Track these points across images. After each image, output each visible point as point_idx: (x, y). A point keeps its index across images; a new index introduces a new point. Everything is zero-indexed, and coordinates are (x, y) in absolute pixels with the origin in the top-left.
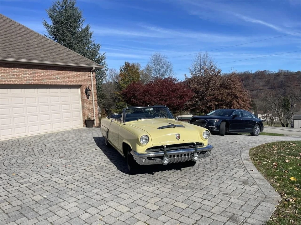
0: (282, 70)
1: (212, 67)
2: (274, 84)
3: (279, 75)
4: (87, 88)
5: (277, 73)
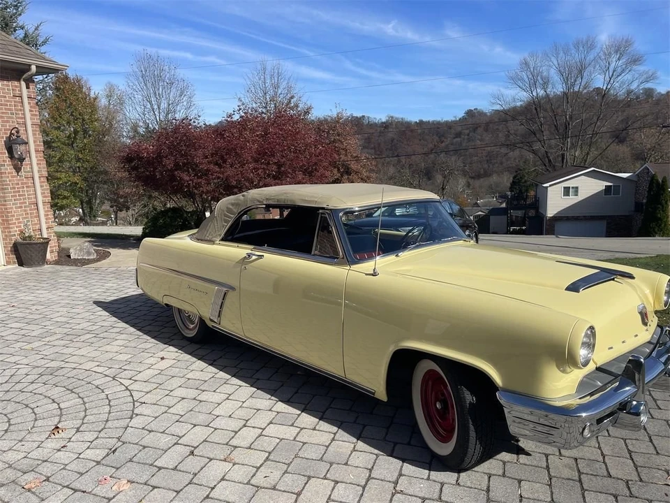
0: (392, 117)
1: (292, 97)
2: (379, 144)
3: (388, 126)
4: (11, 134)
5: (384, 123)
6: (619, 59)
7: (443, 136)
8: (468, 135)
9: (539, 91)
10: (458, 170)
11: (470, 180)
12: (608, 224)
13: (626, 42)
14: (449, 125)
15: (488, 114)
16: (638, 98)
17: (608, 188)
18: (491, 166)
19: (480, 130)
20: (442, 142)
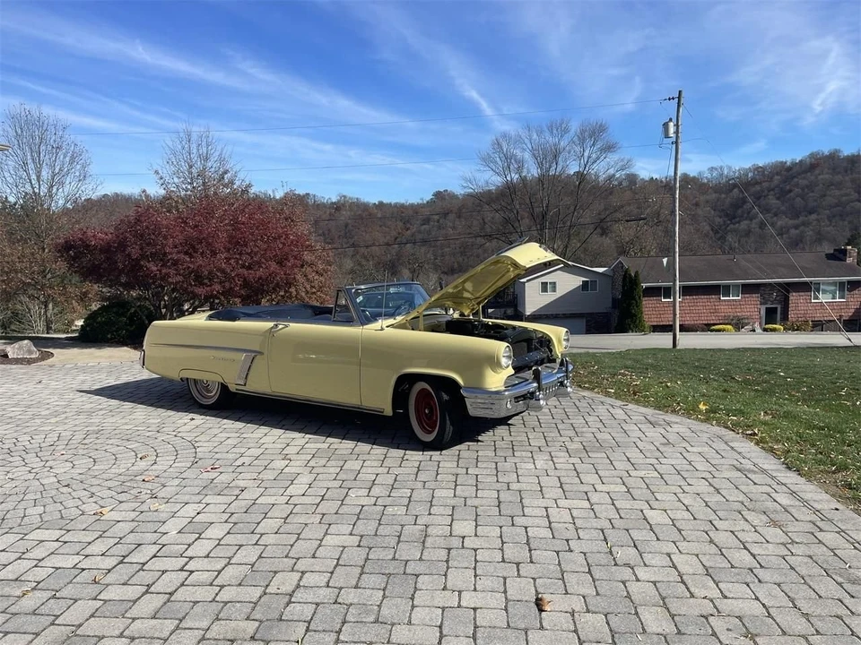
0: (345, 197)
1: (226, 172)
2: (329, 230)
3: (340, 207)
5: (335, 203)
6: (593, 145)
7: (408, 221)
8: (438, 221)
9: (513, 175)
10: (428, 264)
11: (442, 276)
12: (587, 322)
13: (601, 125)
14: (415, 209)
15: (461, 197)
16: (620, 184)
17: (585, 285)
18: (466, 260)
19: (451, 216)
20: (408, 229)
